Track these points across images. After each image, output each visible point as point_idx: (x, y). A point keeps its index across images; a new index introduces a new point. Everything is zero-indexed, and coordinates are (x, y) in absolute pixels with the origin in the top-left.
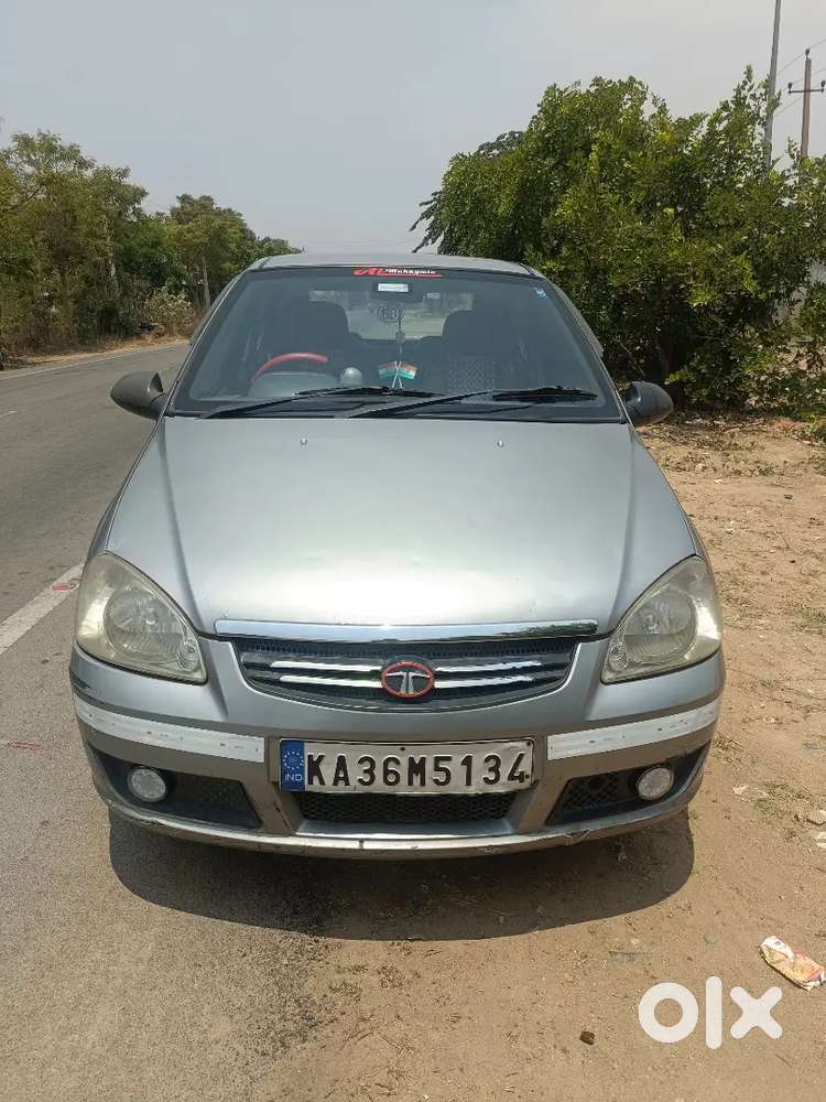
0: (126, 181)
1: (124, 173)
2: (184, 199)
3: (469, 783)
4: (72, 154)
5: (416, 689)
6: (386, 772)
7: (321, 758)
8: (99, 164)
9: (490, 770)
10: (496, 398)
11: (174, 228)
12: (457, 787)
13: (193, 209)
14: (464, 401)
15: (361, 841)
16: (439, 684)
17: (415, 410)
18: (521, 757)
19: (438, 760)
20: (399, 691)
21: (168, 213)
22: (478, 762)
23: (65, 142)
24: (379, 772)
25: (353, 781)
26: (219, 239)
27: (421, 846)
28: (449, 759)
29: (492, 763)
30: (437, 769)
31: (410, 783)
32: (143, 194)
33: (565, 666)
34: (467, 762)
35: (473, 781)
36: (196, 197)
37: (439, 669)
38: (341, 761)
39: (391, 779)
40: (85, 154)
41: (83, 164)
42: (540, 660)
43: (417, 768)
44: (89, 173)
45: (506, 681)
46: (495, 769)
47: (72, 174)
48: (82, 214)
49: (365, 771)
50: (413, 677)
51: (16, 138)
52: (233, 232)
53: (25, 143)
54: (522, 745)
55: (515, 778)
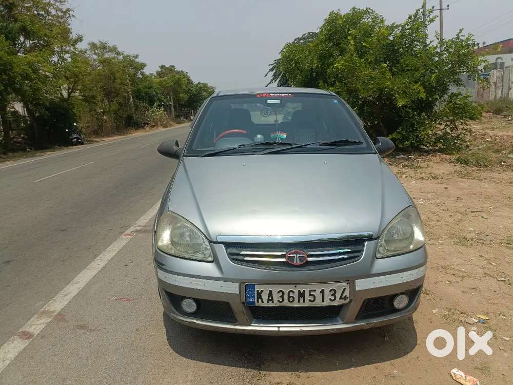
0: (137, 60)
1: (137, 57)
2: (162, 67)
3: (323, 301)
4: (114, 49)
5: (300, 261)
6: (289, 297)
7: (262, 291)
8: (125, 54)
9: (332, 295)
10: (321, 145)
11: (158, 80)
12: (319, 303)
13: (166, 71)
14: (308, 146)
15: (279, 327)
16: (309, 259)
17: (287, 151)
18: (345, 289)
19: (310, 291)
20: (293, 262)
21: (155, 74)
22: (327, 292)
23: (110, 44)
24: (286, 297)
25: (275, 301)
26: (178, 84)
27: (304, 329)
28: (315, 290)
29: (333, 292)
30: (310, 295)
31: (299, 301)
32: (145, 65)
33: (361, 251)
34: (322, 292)
35: (325, 300)
36: (167, 66)
37: (309, 253)
38: (270, 292)
39: (291, 299)
40: (120, 49)
41: (118, 53)
42: (350, 249)
43: (301, 295)
45: (337, 258)
46: (334, 295)
47: (114, 58)
48: (118, 75)
49: (280, 296)
50: (299, 257)
51: (89, 44)
52: (184, 81)
53: (93, 46)
54: (344, 284)
55: (343, 299)
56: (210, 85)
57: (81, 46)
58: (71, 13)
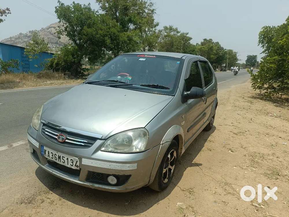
0: (188, 36)
1: (187, 34)
2: (205, 40)
4: (176, 30)
5: (62, 140)
7: (46, 150)
8: (182, 32)
11: (200, 47)
12: (66, 164)
13: (206, 42)
15: (53, 171)
16: (67, 141)
18: (77, 161)
19: (62, 157)
20: (59, 140)
21: (200, 44)
22: (69, 160)
23: (174, 27)
24: (54, 156)
25: (50, 157)
26: (211, 50)
28: (65, 157)
30: (63, 159)
31: (58, 160)
32: (192, 39)
34: (67, 159)
35: (69, 164)
36: (208, 39)
37: (68, 138)
38: (49, 152)
39: (56, 158)
40: (179, 30)
41: (178, 32)
42: (87, 141)
43: (59, 157)
44: (179, 34)
45: (79, 143)
46: (72, 162)
47: (175, 35)
49: (52, 155)
50: (62, 138)
51: (164, 27)
52: (215, 48)
53: (166, 28)
54: (77, 158)
55: (76, 166)
56: (234, 51)
57: (158, 28)
58: (155, 11)
